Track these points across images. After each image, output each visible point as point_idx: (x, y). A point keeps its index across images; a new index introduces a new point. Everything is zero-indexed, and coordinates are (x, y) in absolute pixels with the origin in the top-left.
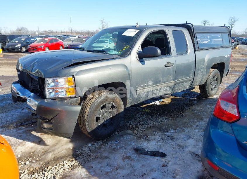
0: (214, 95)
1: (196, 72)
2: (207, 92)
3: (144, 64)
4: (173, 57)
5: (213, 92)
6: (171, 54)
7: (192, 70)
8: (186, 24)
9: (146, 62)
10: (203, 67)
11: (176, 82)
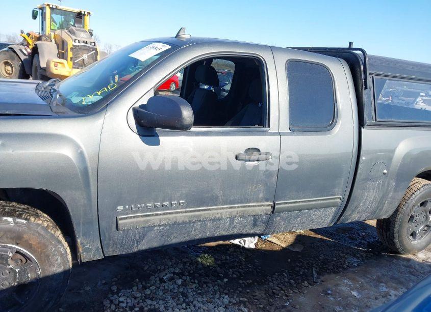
0: (420, 250)
1: (356, 185)
2: (397, 241)
3: (158, 143)
4: (274, 134)
5: (417, 242)
6: (269, 126)
7: (343, 179)
8: (350, 48)
9: (162, 139)
10: (384, 174)
11: (276, 206)
